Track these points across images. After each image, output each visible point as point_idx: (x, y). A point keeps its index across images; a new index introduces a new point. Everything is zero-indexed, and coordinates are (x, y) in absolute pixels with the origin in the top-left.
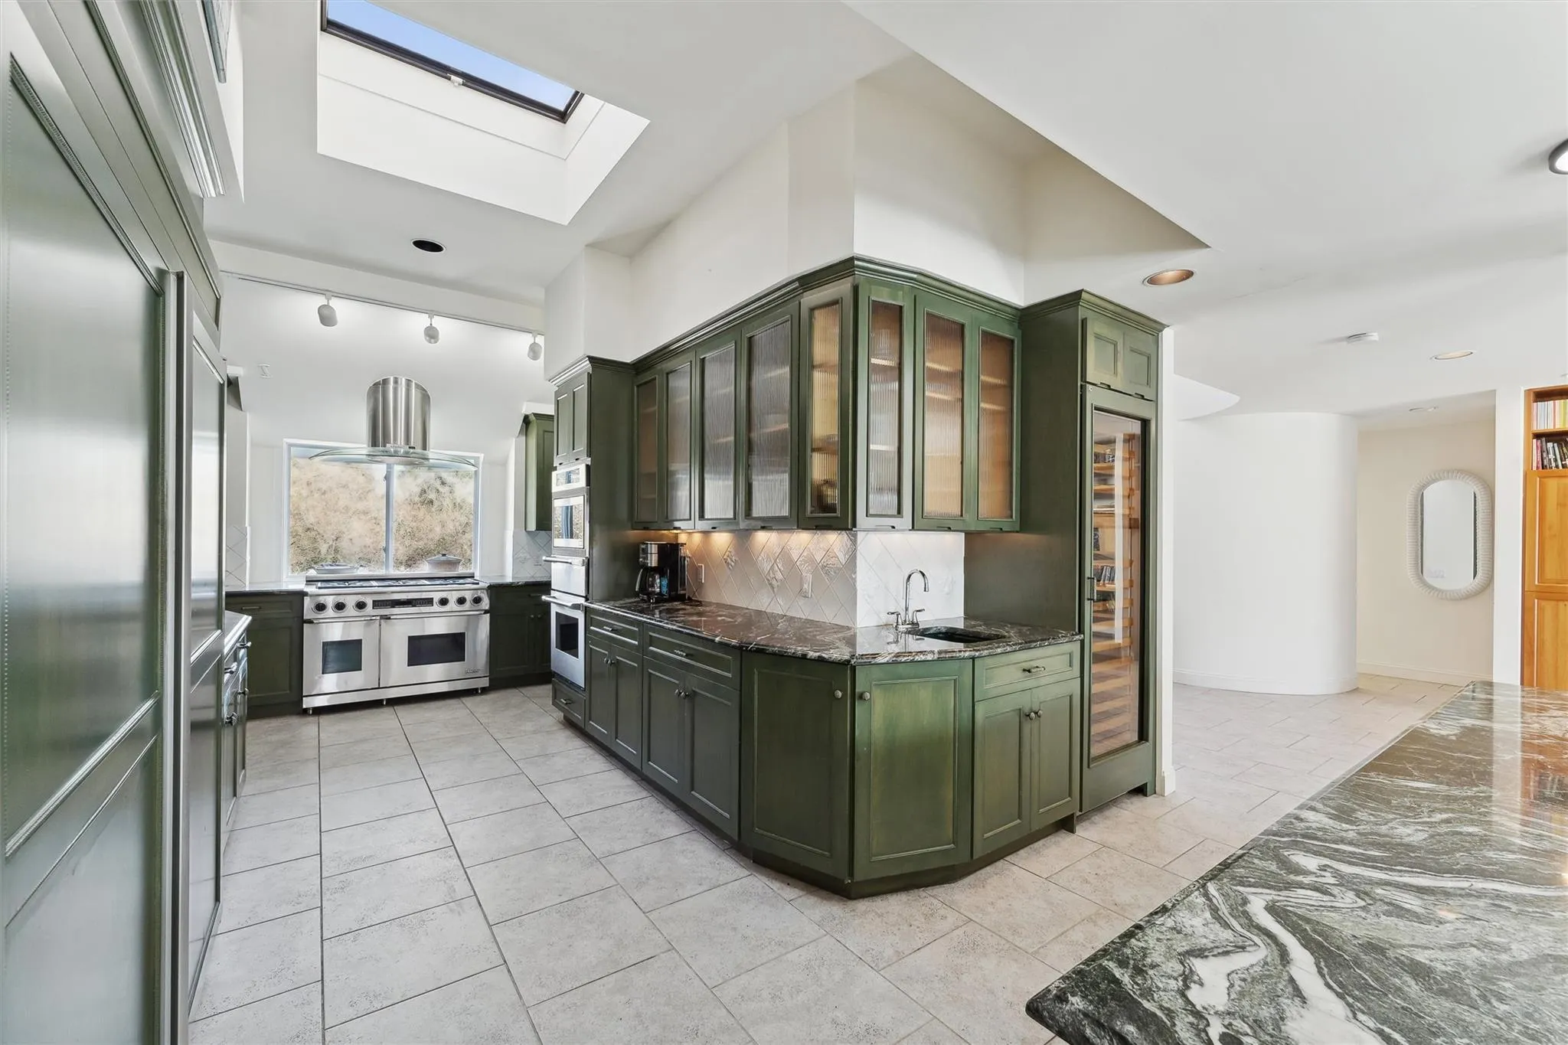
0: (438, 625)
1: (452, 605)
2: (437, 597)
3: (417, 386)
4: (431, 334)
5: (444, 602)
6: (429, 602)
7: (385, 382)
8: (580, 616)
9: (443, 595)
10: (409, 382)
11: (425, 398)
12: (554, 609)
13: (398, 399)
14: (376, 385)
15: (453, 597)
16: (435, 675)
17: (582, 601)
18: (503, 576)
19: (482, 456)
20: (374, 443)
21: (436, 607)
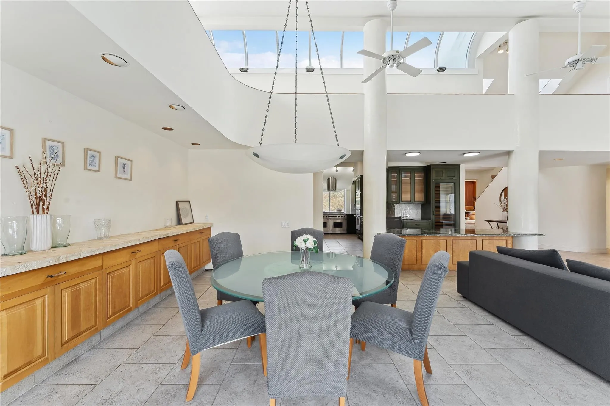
0: (338, 221)
1: (340, 218)
2: (338, 216)
3: (334, 178)
4: (337, 171)
5: (339, 217)
6: (336, 217)
7: (330, 178)
8: (359, 218)
9: (339, 215)
10: (333, 178)
11: (336, 180)
12: (356, 218)
13: (332, 181)
14: (328, 179)
15: (340, 216)
16: (338, 230)
17: (359, 216)
18: (350, 213)
19: (345, 189)
20: (328, 189)
21: (338, 218)
